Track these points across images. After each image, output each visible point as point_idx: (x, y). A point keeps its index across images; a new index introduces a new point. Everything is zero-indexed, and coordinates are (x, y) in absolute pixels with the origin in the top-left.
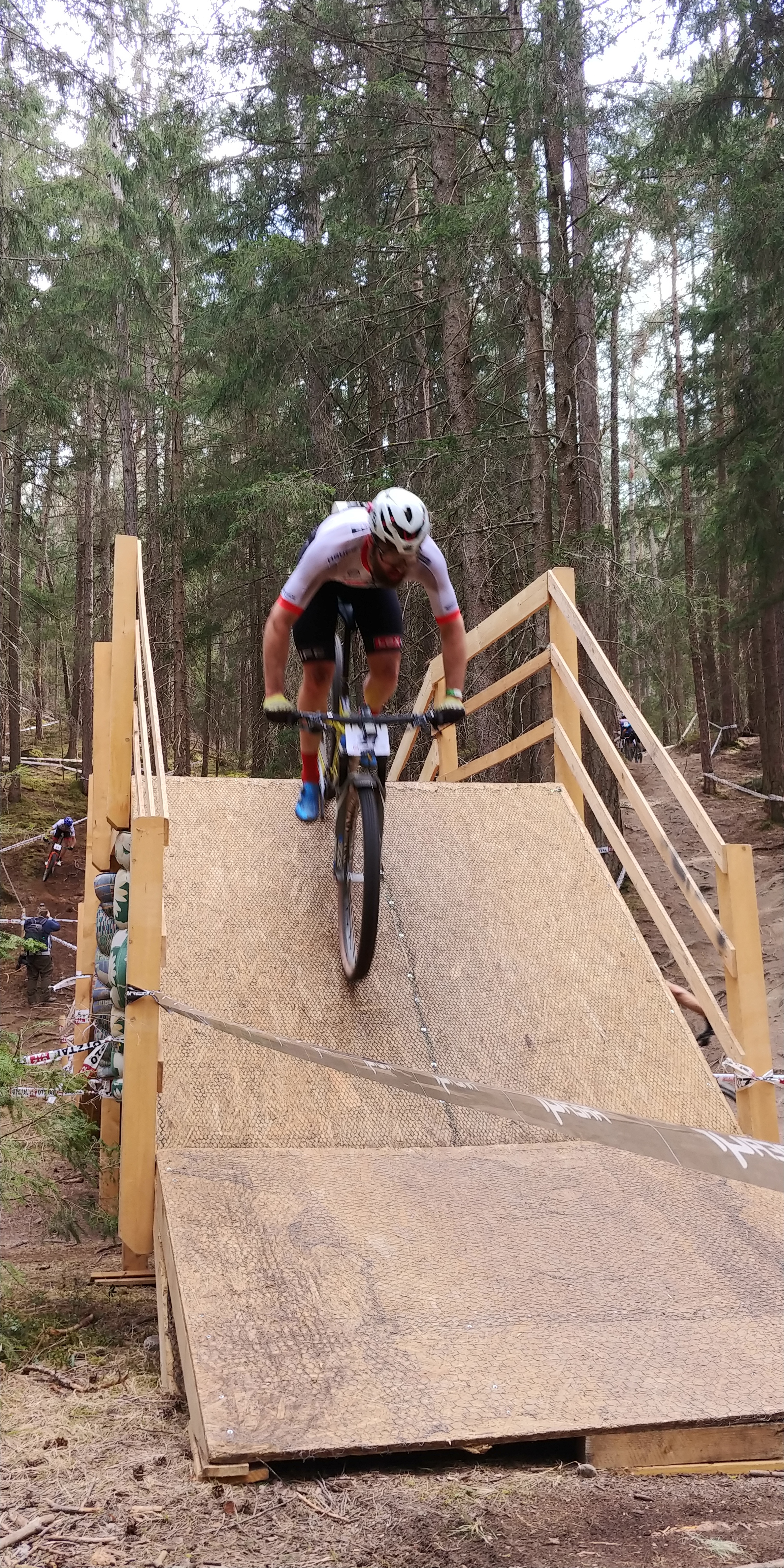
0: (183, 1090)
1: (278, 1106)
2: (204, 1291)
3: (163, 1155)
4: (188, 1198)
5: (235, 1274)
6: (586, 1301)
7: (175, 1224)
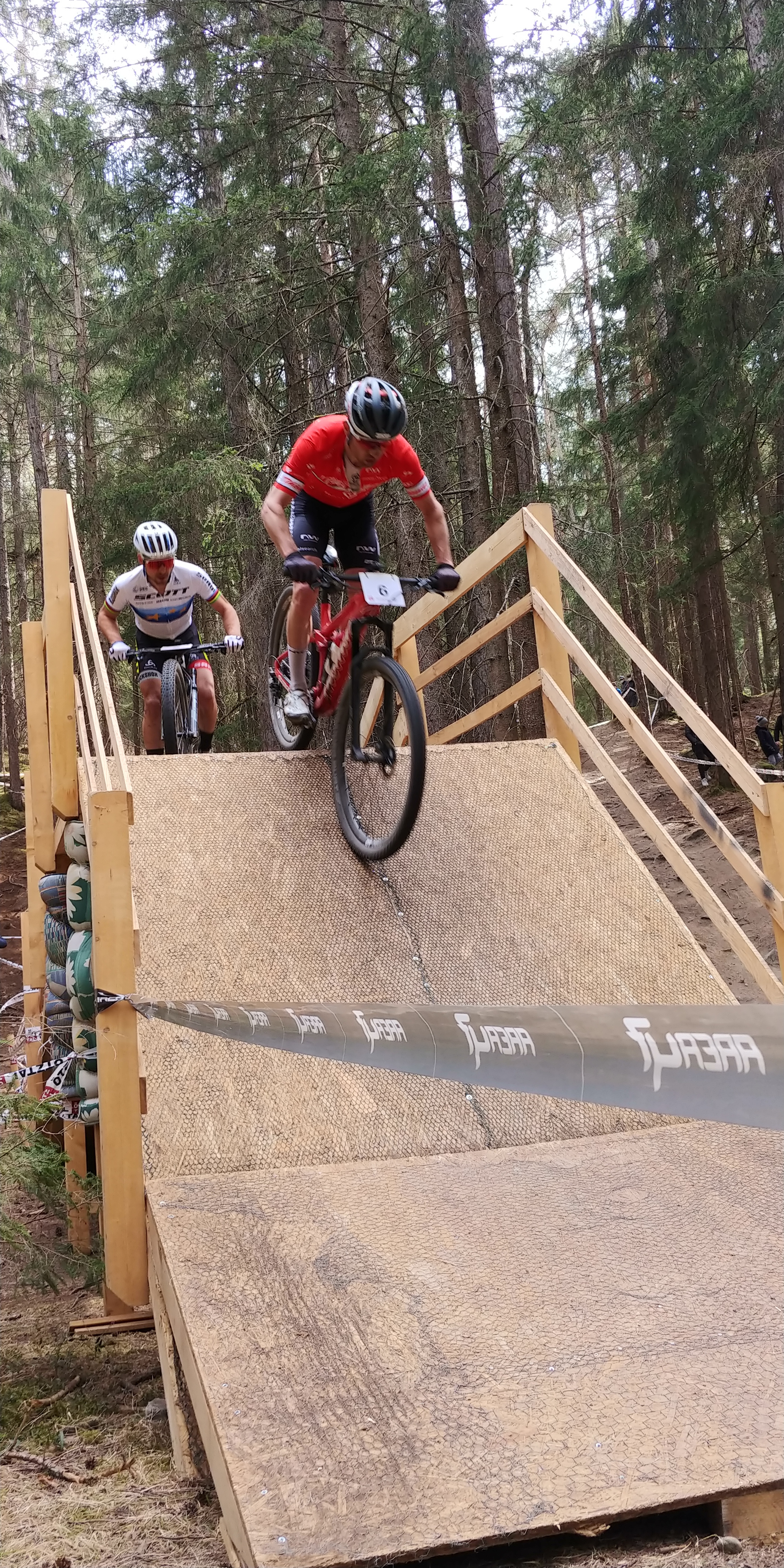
0: (170, 1108)
1: (282, 1119)
2: (224, 1353)
3: (153, 1186)
4: (189, 1237)
5: (259, 1327)
6: (682, 1323)
7: (177, 1272)
